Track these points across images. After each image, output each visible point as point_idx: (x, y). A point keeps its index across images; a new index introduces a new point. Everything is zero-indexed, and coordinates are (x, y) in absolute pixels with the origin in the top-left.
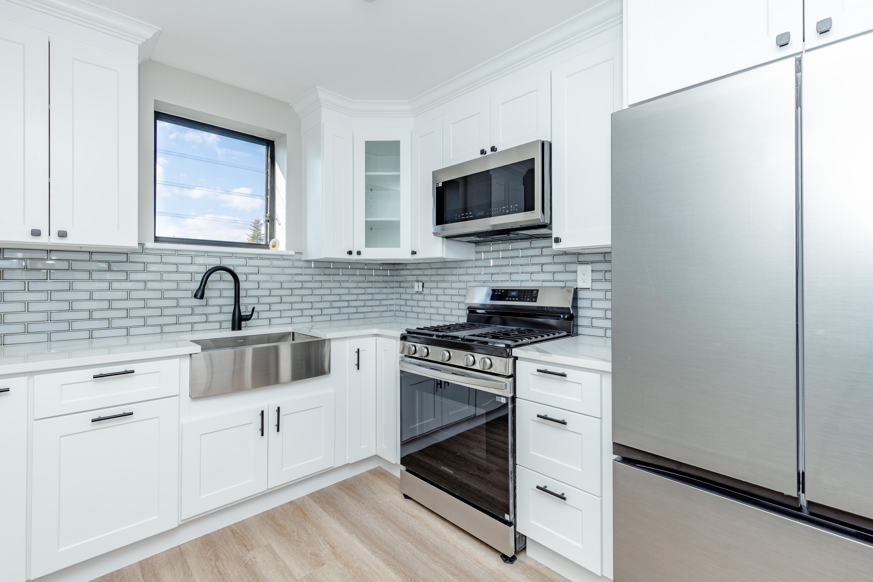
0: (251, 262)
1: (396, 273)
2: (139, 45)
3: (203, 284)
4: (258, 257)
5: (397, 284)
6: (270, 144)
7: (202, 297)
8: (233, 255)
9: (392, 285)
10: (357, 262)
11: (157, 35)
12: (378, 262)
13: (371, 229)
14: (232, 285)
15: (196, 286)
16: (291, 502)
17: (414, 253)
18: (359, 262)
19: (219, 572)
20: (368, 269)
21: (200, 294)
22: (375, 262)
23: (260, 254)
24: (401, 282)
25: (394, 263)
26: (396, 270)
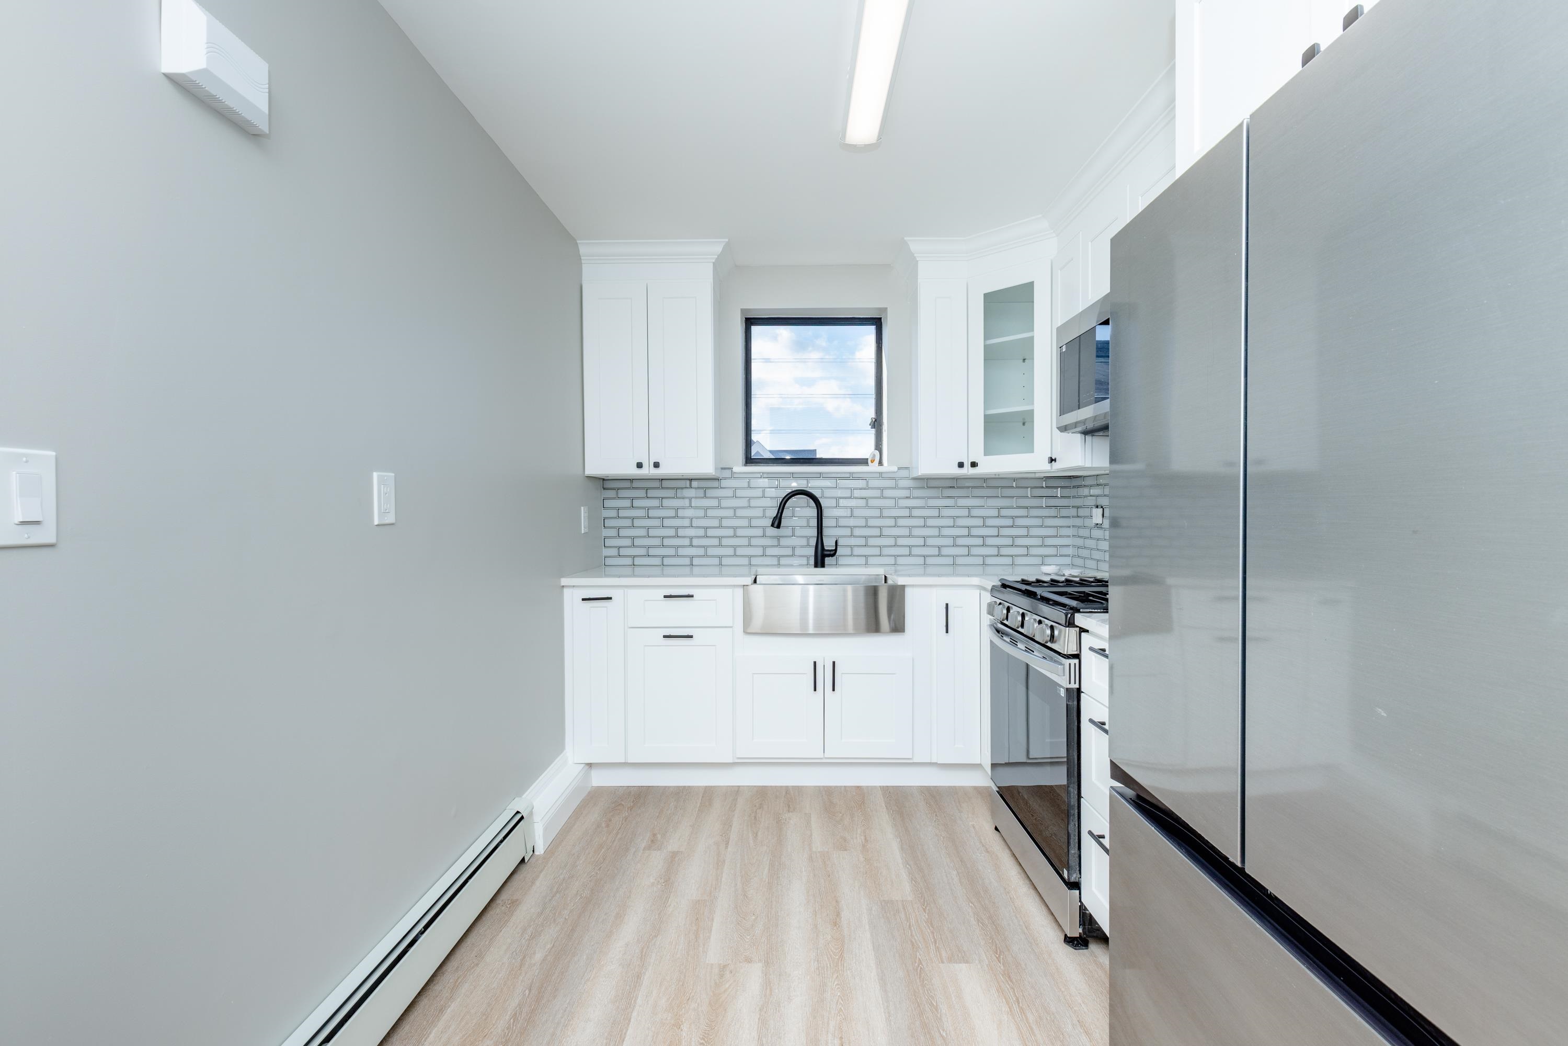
0: (842, 483)
1: (1073, 492)
2: (713, 263)
3: (780, 512)
4: (851, 477)
5: (1073, 512)
6: (877, 322)
7: (778, 527)
8: (820, 476)
9: (1064, 512)
10: (997, 476)
11: (727, 246)
12: (1037, 475)
13: (1024, 424)
14: (814, 512)
15: (774, 513)
16: (858, 787)
17: (1052, 460)
18: (1000, 476)
19: (755, 817)
20: (1017, 487)
21: (777, 523)
22: (1032, 476)
23: (853, 473)
24: (1078, 508)
25: (1071, 476)
26: (1074, 487)
